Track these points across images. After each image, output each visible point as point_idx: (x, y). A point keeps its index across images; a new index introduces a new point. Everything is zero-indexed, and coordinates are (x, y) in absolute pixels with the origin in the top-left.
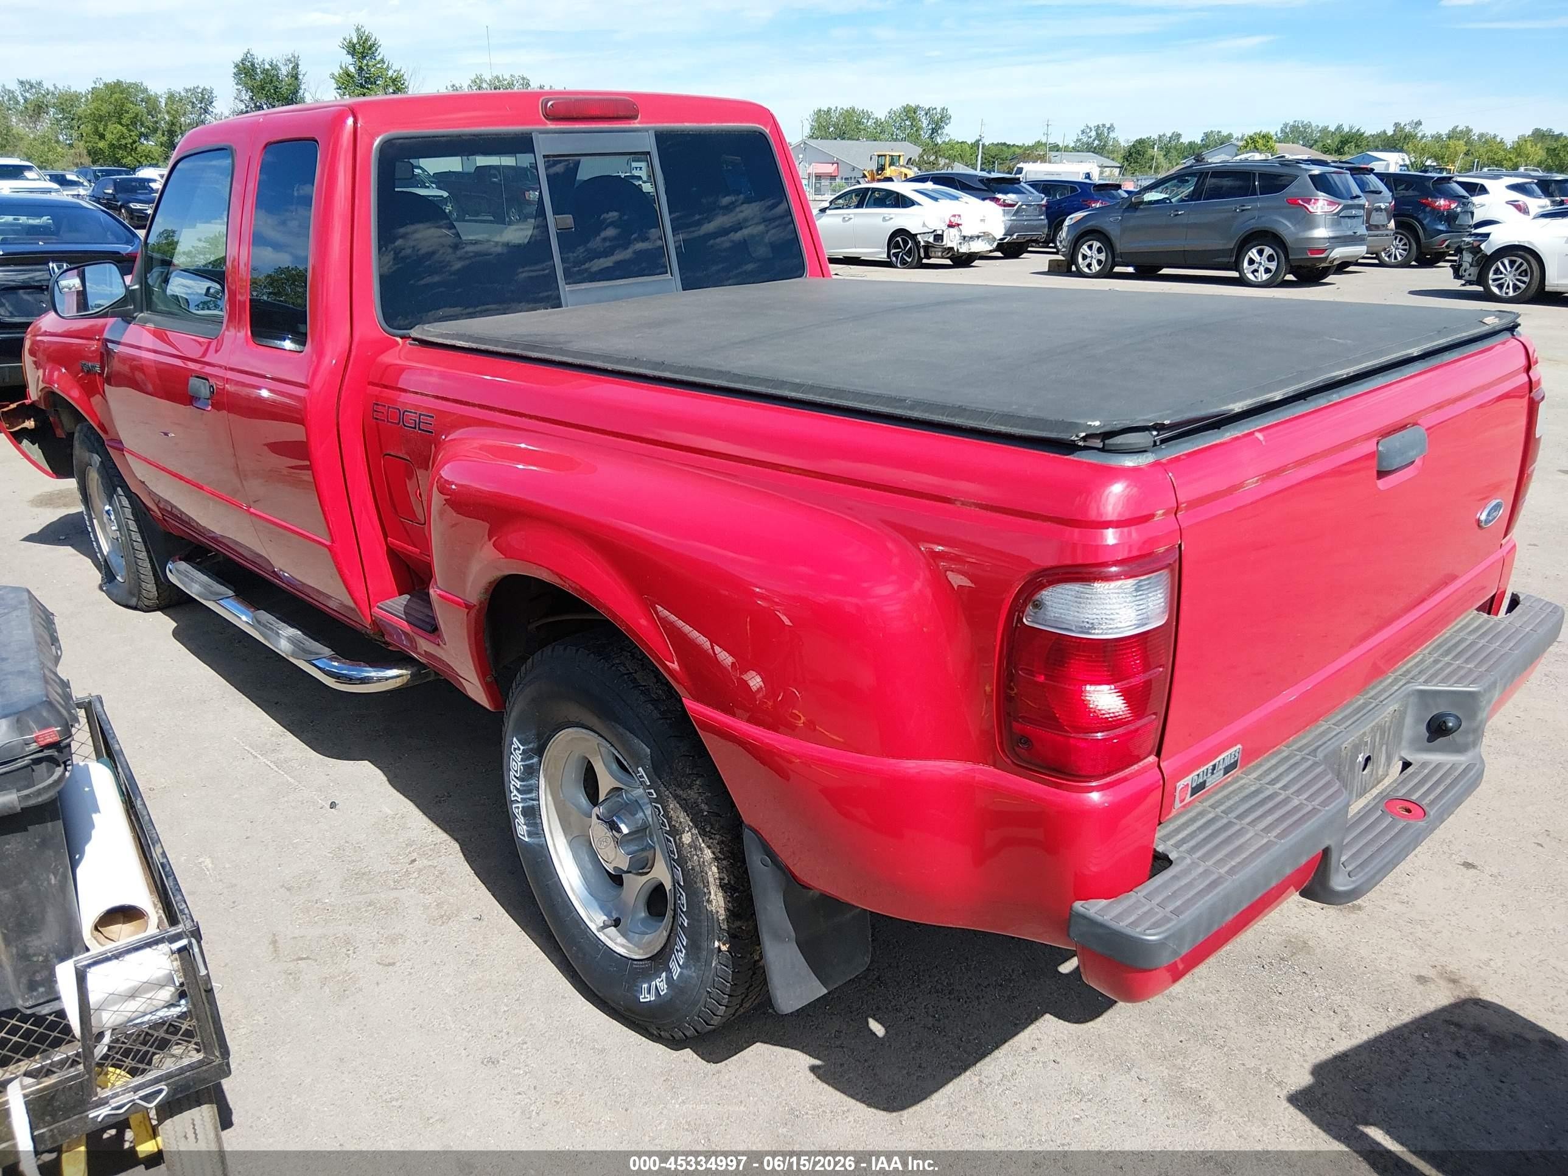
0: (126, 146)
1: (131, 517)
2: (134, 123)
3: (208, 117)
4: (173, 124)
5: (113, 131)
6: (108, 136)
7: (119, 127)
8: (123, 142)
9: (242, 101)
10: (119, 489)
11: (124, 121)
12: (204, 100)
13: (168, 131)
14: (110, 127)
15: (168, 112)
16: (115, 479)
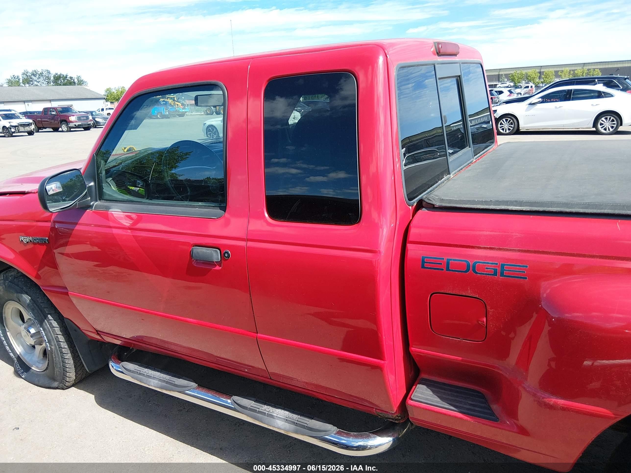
1: (60, 333)
10: (49, 316)
16: (45, 310)
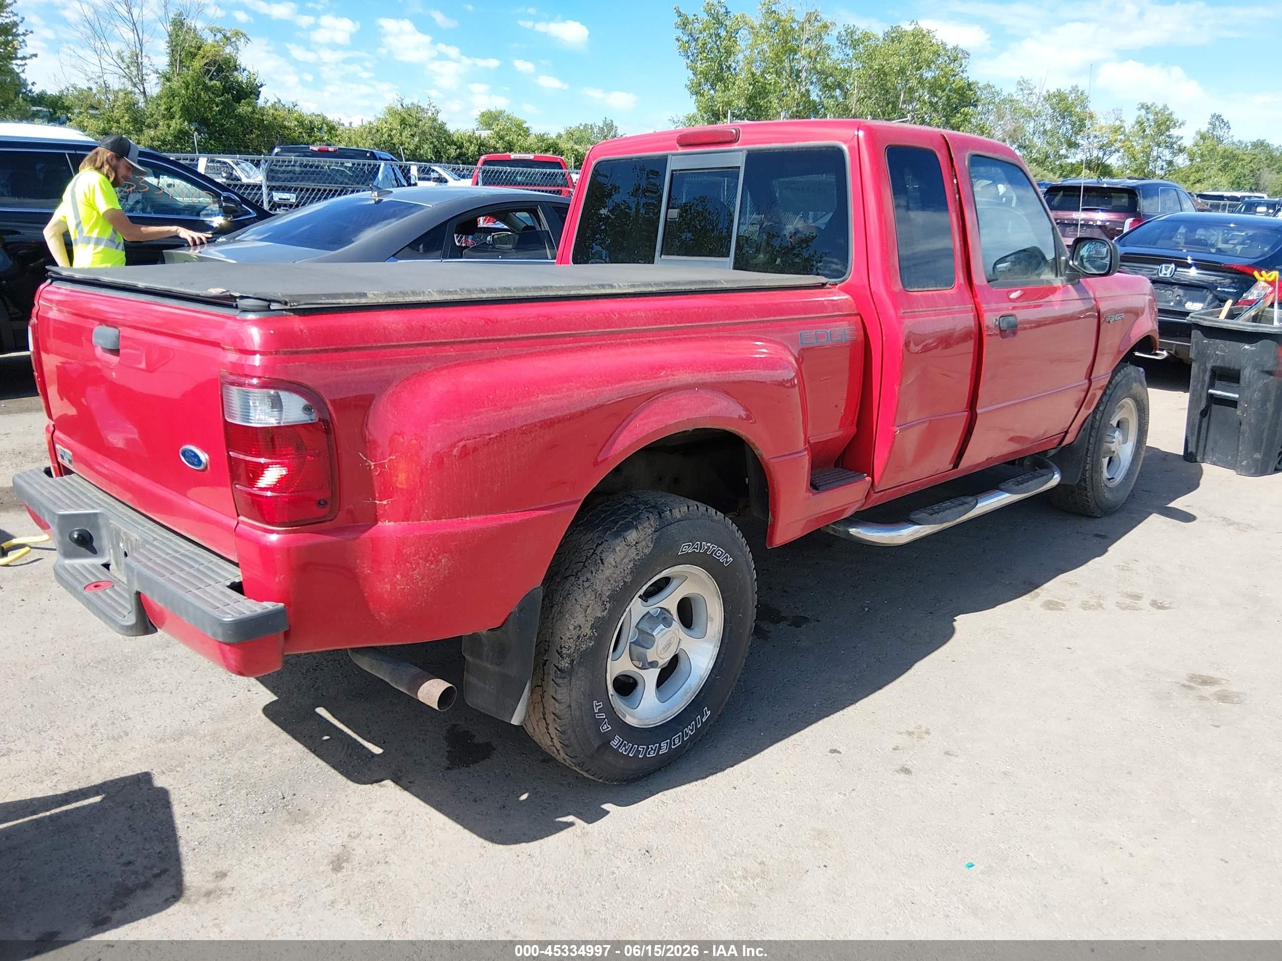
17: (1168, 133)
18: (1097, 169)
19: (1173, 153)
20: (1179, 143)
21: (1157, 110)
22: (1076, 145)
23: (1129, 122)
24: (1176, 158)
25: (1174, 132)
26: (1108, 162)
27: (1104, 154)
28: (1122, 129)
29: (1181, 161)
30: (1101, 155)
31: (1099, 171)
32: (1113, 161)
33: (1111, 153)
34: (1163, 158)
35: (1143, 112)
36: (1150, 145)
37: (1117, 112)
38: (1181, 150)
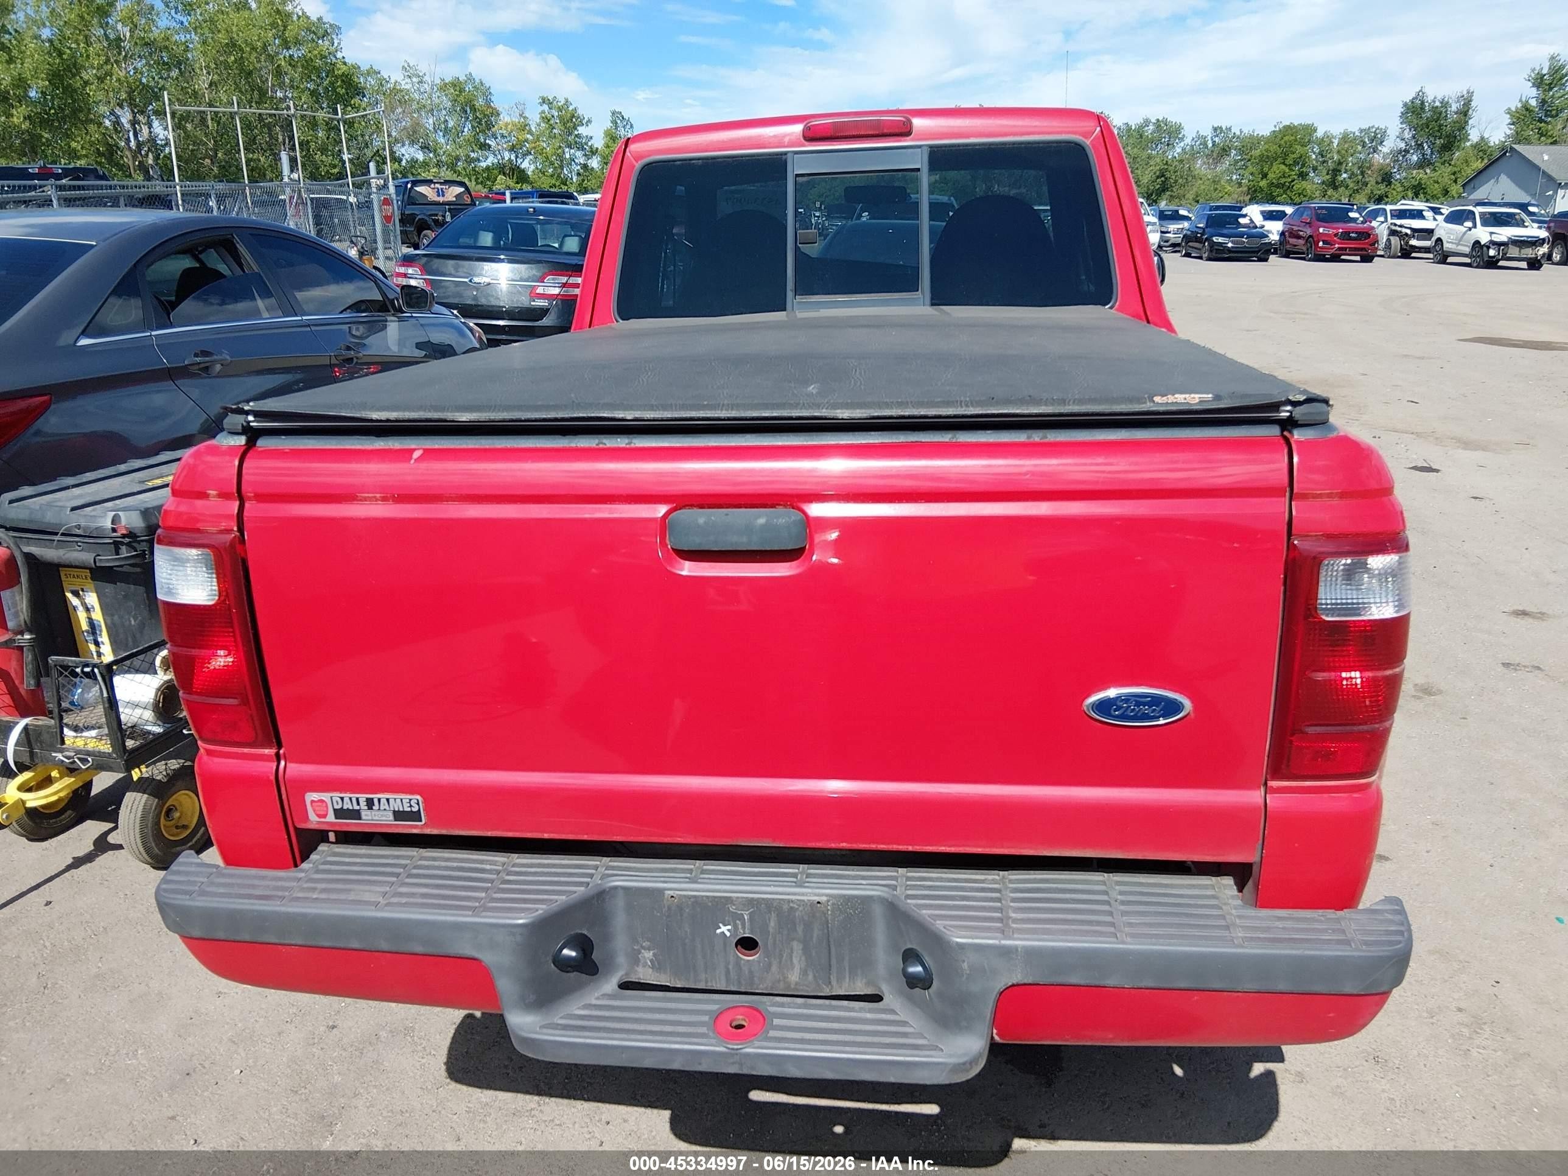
0: (1283, 185)
2: (1296, 163)
3: (1376, 155)
4: (1340, 163)
5: (1276, 170)
6: (1271, 176)
7: (1283, 167)
8: (1282, 181)
9: (1403, 139)
11: (1287, 162)
12: (1376, 138)
13: (1334, 170)
14: (1275, 167)
15: (1339, 152)
17: (576, 133)
18: (513, 175)
19: (585, 155)
20: (590, 144)
21: (560, 104)
22: (484, 147)
23: (534, 117)
24: (590, 161)
25: (582, 130)
26: (523, 166)
27: (517, 157)
28: (527, 128)
29: (594, 163)
30: (513, 157)
31: (515, 177)
32: (527, 165)
33: (525, 155)
34: (576, 161)
35: (546, 107)
36: (560, 147)
37: (521, 108)
38: (594, 152)
